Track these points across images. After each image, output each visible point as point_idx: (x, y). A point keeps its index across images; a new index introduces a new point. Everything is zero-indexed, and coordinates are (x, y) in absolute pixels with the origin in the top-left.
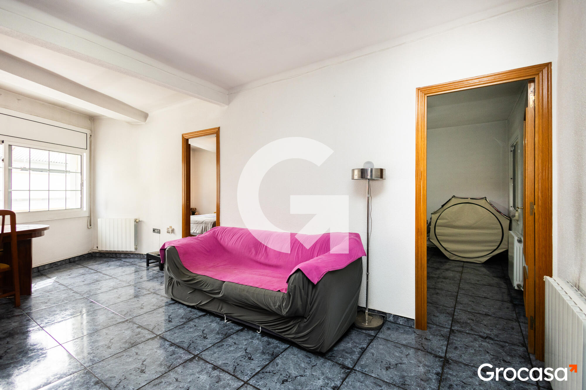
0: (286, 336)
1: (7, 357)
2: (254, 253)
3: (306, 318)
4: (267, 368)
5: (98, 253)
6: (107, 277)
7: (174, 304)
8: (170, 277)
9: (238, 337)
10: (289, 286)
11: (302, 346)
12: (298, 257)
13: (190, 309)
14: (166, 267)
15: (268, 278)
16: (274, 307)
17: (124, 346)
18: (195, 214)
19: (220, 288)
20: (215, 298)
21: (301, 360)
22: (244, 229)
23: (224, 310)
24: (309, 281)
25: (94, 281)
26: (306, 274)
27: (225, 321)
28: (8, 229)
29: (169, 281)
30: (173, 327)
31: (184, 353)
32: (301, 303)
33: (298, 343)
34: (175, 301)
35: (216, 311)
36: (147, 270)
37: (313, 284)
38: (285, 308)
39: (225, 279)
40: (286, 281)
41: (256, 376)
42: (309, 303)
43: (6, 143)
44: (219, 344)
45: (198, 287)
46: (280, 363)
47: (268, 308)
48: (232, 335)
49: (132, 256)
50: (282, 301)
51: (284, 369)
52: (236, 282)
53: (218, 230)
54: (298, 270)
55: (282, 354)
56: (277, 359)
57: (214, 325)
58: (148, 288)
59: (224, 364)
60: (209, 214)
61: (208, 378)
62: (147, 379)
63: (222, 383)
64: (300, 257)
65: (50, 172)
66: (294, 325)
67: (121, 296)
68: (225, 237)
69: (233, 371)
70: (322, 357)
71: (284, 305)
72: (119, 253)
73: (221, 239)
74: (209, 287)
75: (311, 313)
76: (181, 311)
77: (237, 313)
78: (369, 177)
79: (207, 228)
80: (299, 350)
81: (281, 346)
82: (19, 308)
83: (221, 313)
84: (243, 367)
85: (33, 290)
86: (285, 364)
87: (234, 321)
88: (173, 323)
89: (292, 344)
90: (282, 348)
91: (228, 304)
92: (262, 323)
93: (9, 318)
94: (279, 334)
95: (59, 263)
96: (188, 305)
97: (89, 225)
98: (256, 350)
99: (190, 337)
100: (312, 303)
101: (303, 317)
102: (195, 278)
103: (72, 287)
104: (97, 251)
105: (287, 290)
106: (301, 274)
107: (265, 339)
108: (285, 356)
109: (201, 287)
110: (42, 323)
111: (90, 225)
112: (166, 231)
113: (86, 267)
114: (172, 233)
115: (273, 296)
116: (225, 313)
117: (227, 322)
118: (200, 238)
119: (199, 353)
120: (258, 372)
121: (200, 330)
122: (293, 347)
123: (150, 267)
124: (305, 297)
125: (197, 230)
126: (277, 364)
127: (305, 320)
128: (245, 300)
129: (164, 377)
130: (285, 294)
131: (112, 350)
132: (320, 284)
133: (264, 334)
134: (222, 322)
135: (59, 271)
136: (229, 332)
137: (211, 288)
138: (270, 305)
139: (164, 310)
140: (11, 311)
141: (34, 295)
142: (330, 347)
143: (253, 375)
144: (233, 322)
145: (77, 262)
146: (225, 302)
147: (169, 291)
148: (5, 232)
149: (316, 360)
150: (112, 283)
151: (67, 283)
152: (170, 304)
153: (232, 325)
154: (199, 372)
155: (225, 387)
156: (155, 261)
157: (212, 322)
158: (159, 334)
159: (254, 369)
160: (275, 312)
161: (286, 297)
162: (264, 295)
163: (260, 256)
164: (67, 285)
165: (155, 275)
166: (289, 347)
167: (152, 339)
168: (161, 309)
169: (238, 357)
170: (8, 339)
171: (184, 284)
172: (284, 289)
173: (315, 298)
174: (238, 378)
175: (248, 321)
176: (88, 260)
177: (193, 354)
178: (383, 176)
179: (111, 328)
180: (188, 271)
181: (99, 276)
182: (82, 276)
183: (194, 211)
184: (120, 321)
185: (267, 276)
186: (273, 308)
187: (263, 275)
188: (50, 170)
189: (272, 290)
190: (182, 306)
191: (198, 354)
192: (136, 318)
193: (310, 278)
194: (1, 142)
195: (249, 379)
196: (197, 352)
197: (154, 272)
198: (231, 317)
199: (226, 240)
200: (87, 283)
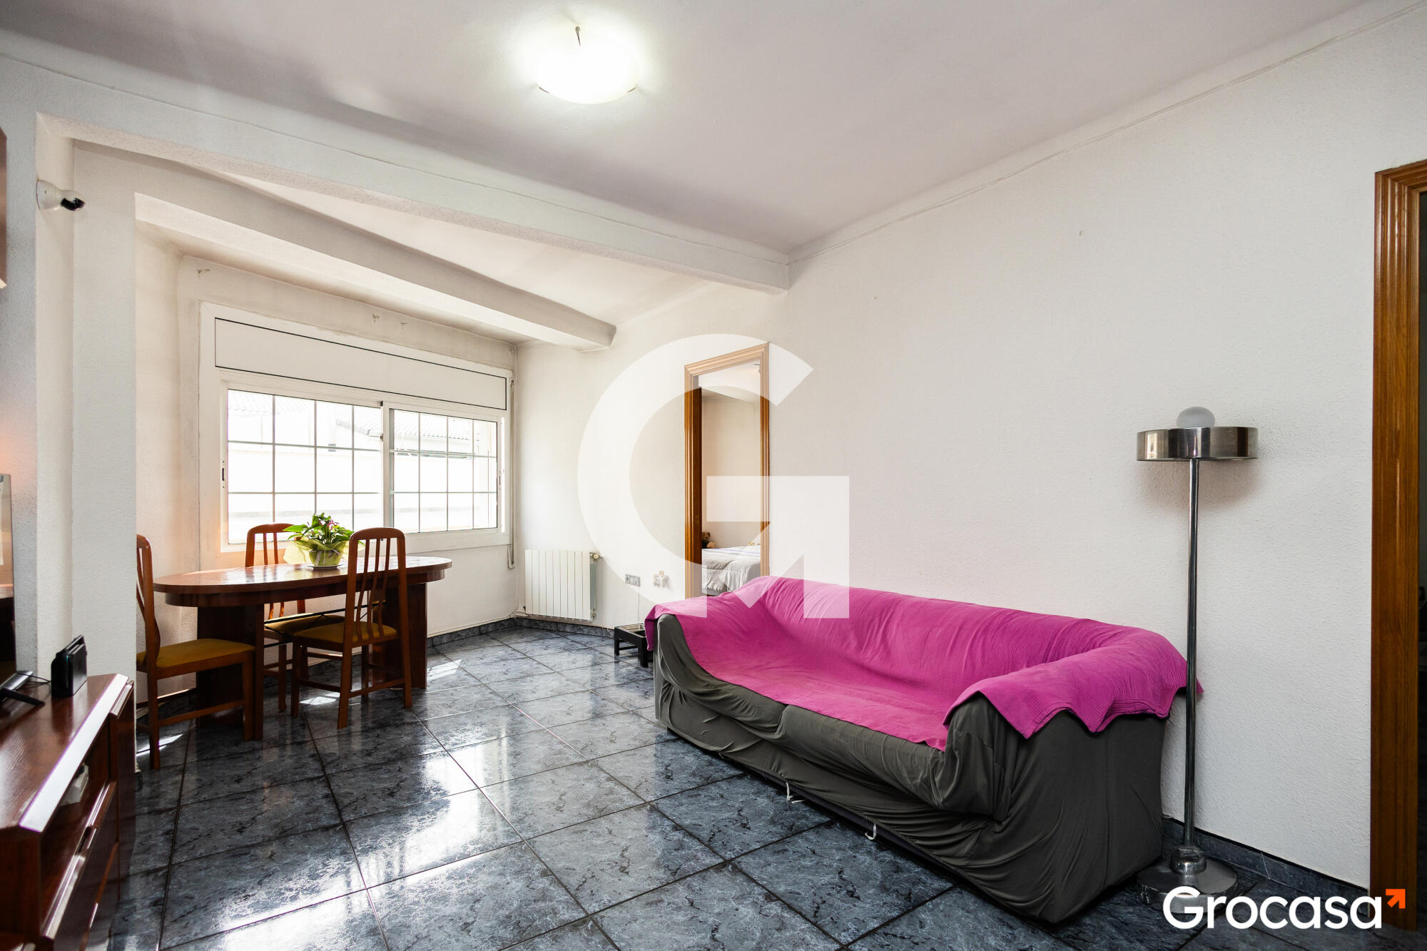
0: (945, 859)
1: (401, 795)
2: (854, 644)
3: (999, 823)
4: (896, 926)
5: (525, 619)
6: (545, 670)
7: (674, 741)
8: (665, 682)
9: (821, 839)
10: (951, 733)
11: (987, 893)
12: (973, 665)
13: (707, 758)
14: (658, 658)
15: (891, 710)
16: (912, 782)
17: (585, 811)
18: (708, 545)
19: (777, 718)
20: (763, 740)
21: (986, 928)
22: (827, 584)
23: (786, 770)
24: (1009, 727)
25: (523, 675)
26: (999, 708)
27: (789, 797)
28: (394, 565)
29: (663, 690)
30: (676, 792)
31: (703, 850)
32: (986, 782)
33: (976, 884)
34: (676, 737)
35: (766, 771)
36: (615, 662)
37: (1020, 737)
38: (940, 788)
39: (786, 700)
40: (943, 722)
41: (868, 939)
42: (1007, 783)
43: (387, 406)
44: (778, 846)
45: (726, 710)
46: (928, 922)
47: (897, 781)
48: (805, 831)
49: (586, 630)
50: (933, 770)
51: (939, 939)
52: (814, 708)
53: (765, 584)
54: (977, 696)
55: (934, 901)
56: (919, 912)
57: (762, 802)
58: (621, 702)
59: (791, 893)
60: (739, 546)
61: (758, 916)
62: (633, 888)
63: (788, 934)
64: (978, 665)
65: (450, 457)
66: (966, 835)
67: (572, 711)
68: (782, 601)
69: (813, 914)
70: (1049, 934)
71: (937, 779)
72: (562, 623)
73: (774, 605)
74: (752, 713)
75: (1014, 811)
76: (691, 760)
77: (817, 784)
78: (1197, 452)
79: (737, 580)
80: (979, 901)
81: (929, 881)
82: (411, 710)
83: (779, 777)
84: (835, 909)
85: (429, 679)
86: (942, 928)
87: (808, 800)
88: (675, 783)
89: (959, 882)
90: (932, 886)
91: (795, 757)
92: (879, 816)
93: (397, 726)
94: (923, 849)
95: (464, 634)
96: (705, 748)
97: (510, 563)
98: (867, 879)
99: (712, 819)
100: (1018, 786)
101: (990, 818)
102: (719, 690)
103: (488, 682)
104: (525, 615)
105: (946, 743)
106: (985, 707)
107: (888, 856)
108: (941, 908)
109: (734, 712)
110: (446, 743)
111: (513, 563)
112: (652, 580)
113: (507, 645)
114: (664, 586)
115: (908, 754)
116: (788, 780)
117: (792, 800)
118: (725, 600)
119: (733, 856)
120: (872, 932)
121: (733, 806)
122: (963, 892)
123: (622, 658)
124: (996, 769)
125: (714, 584)
126: (921, 922)
127: (998, 828)
128: (836, 755)
129: (667, 891)
130: (940, 753)
131: (564, 817)
132: (1040, 738)
133: (883, 843)
134: (780, 799)
135: (463, 649)
136: (798, 823)
137: (755, 717)
138: (901, 775)
139: (654, 752)
140: (399, 715)
141: (430, 689)
142: (1070, 912)
143: (861, 934)
144: (807, 803)
145: (491, 635)
146: (790, 753)
147: (663, 712)
148: (390, 569)
149: (1031, 938)
150: (553, 683)
151: (478, 674)
152: (667, 741)
153: (804, 809)
154: (736, 898)
155: (796, 945)
156: (630, 645)
157: (758, 793)
158: (648, 800)
159: (864, 922)
160: (914, 794)
161: (942, 760)
162: (884, 747)
163: (869, 654)
164: (480, 677)
165: (632, 676)
166: (950, 889)
167: (638, 807)
168: (649, 749)
169: (823, 885)
170: (400, 764)
171: (695, 700)
172: (938, 740)
173: (1025, 775)
174: (825, 933)
175: (842, 806)
176: (509, 631)
177: (721, 857)
178: (1249, 451)
179: (560, 772)
180: (702, 672)
181: (531, 666)
182: (503, 663)
183: (705, 539)
184: (575, 761)
185: (888, 703)
186: (909, 784)
187: (878, 700)
188: (448, 454)
189: (904, 737)
190: (691, 748)
191: (732, 859)
192: (603, 759)
193: (1011, 720)
194: (380, 404)
195: (851, 940)
196: (729, 855)
197: (630, 668)
198: (801, 789)
199: (786, 608)
200: (511, 677)
